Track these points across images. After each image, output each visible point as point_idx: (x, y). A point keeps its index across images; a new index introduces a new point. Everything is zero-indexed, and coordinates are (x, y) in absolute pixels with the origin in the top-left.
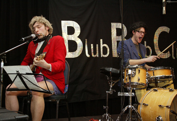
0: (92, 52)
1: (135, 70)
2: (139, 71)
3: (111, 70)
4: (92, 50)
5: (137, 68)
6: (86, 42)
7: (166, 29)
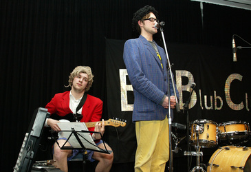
1: (203, 126)
2: (208, 126)
5: (205, 123)
7: (238, 77)
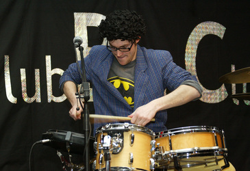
0: (24, 89)
1: (122, 137)
2: (133, 138)
3: (68, 138)
4: (24, 84)
6: (7, 63)
7: (215, 29)
